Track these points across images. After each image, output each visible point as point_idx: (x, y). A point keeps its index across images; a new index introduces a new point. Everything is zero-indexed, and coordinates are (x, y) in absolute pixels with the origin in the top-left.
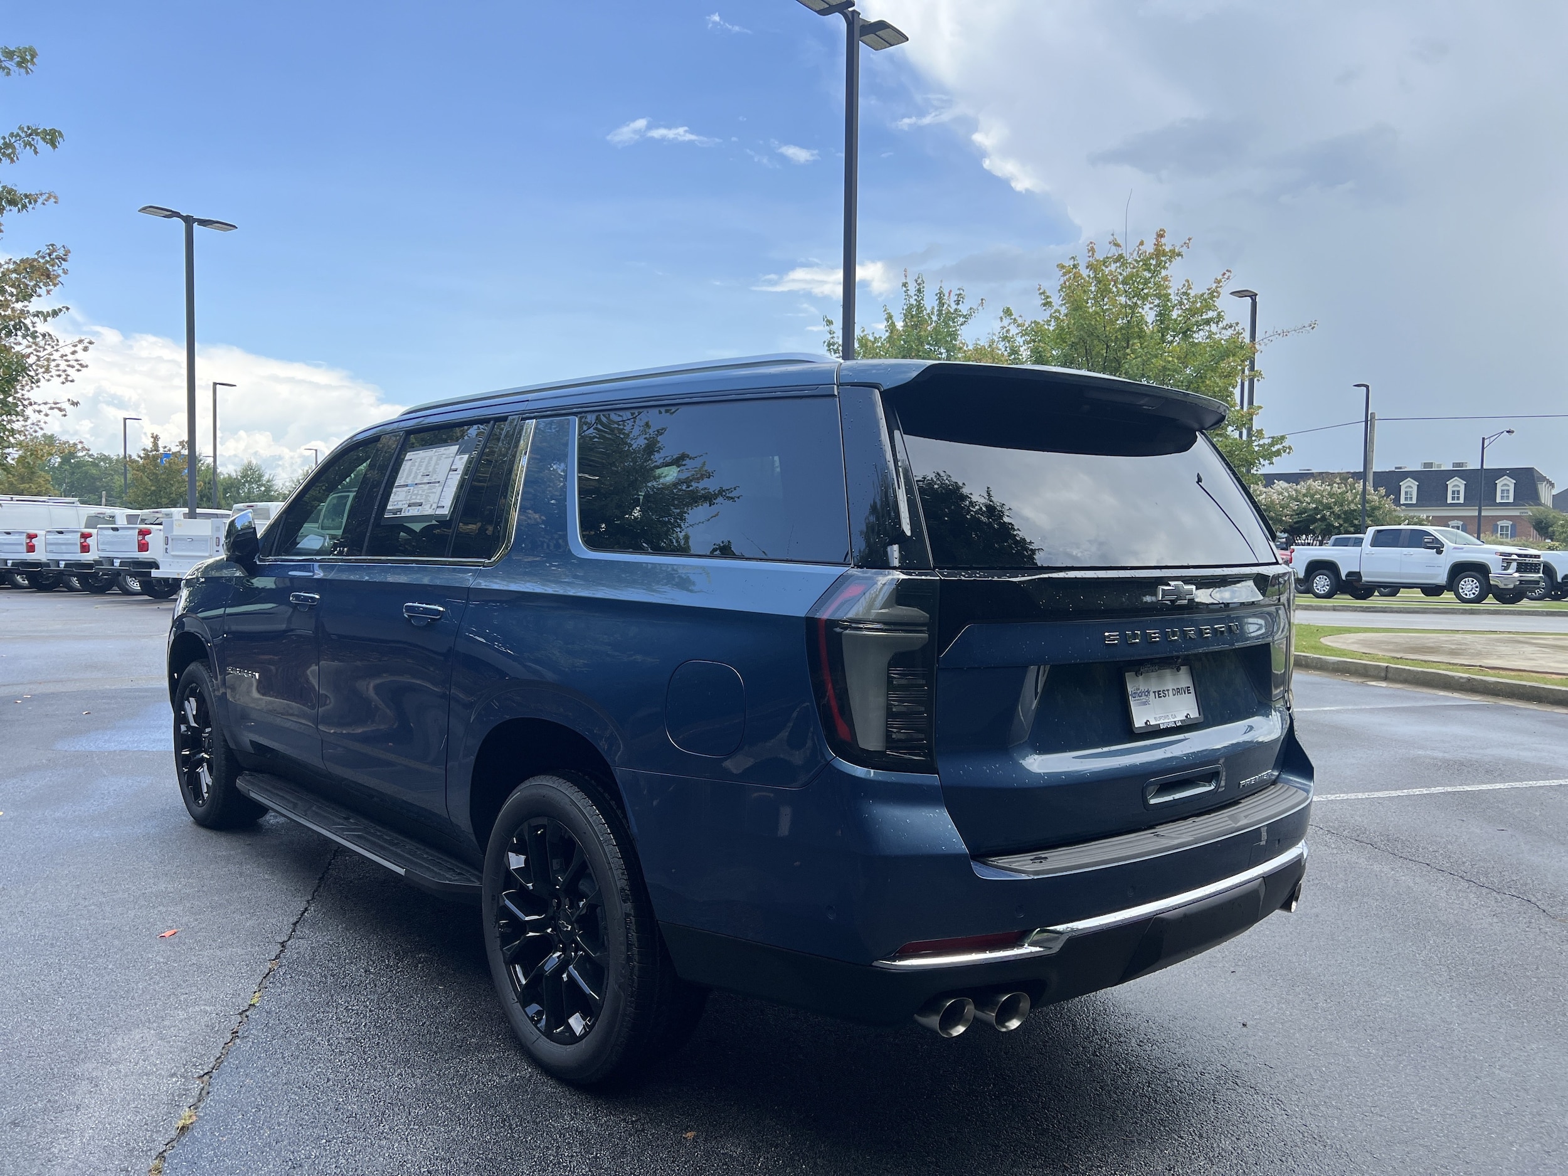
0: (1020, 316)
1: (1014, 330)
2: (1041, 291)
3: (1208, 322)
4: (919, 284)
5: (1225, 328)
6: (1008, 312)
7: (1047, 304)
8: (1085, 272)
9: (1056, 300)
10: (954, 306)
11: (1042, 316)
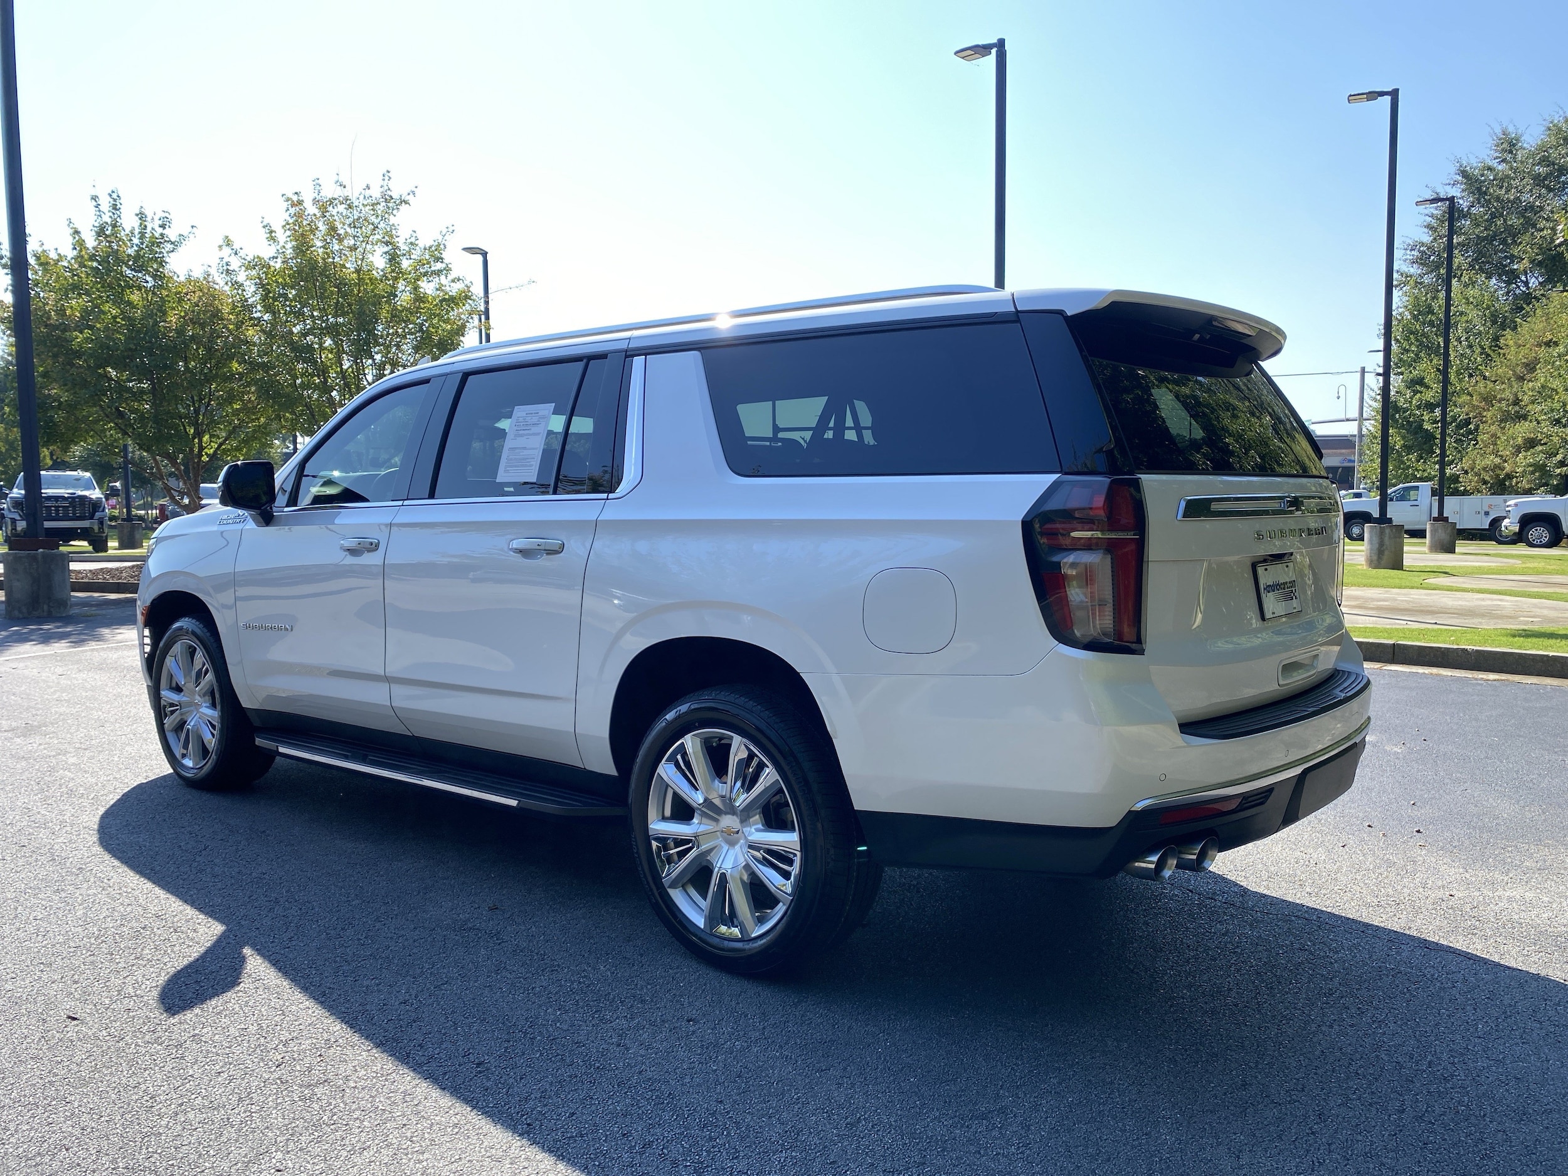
0: (241, 249)
1: (235, 264)
2: (265, 224)
3: (438, 273)
4: (115, 200)
5: (453, 281)
6: (228, 242)
7: (272, 237)
8: (311, 209)
9: (282, 236)
10: (160, 230)
11: (267, 251)
